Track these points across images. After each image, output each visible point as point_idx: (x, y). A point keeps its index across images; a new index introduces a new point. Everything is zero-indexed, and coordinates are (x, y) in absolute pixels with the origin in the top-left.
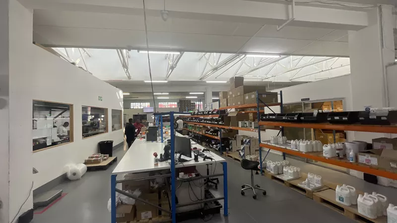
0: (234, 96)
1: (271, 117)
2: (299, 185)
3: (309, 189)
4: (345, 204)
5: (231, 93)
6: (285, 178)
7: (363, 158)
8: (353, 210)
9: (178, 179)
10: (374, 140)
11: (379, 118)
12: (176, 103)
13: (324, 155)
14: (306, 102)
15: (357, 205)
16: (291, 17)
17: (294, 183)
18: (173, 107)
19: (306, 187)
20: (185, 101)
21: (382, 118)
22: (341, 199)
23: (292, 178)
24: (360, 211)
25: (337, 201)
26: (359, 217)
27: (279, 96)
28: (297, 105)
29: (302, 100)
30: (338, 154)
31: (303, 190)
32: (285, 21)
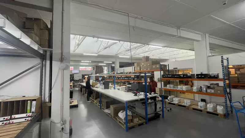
0: (145, 65)
1: (168, 76)
2: (182, 105)
3: (188, 105)
4: (202, 109)
5: (143, 64)
6: (174, 102)
7: (209, 91)
8: (206, 110)
9: (148, 102)
10: (211, 84)
11: (214, 76)
12: (91, 68)
13: (194, 91)
14: (176, 69)
15: (207, 108)
16: (179, 35)
17: (180, 104)
18: (89, 70)
19: (185, 105)
20: (99, 66)
21: (216, 76)
22: (201, 107)
23: (178, 102)
24: (208, 110)
25: (199, 108)
26: (208, 112)
27: (167, 66)
28: (172, 71)
29: (174, 68)
30: (199, 90)
31: (185, 106)
32: (176, 36)
